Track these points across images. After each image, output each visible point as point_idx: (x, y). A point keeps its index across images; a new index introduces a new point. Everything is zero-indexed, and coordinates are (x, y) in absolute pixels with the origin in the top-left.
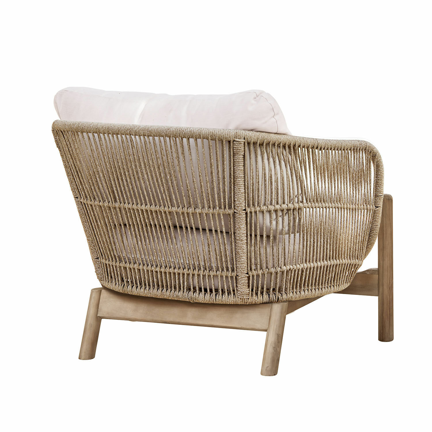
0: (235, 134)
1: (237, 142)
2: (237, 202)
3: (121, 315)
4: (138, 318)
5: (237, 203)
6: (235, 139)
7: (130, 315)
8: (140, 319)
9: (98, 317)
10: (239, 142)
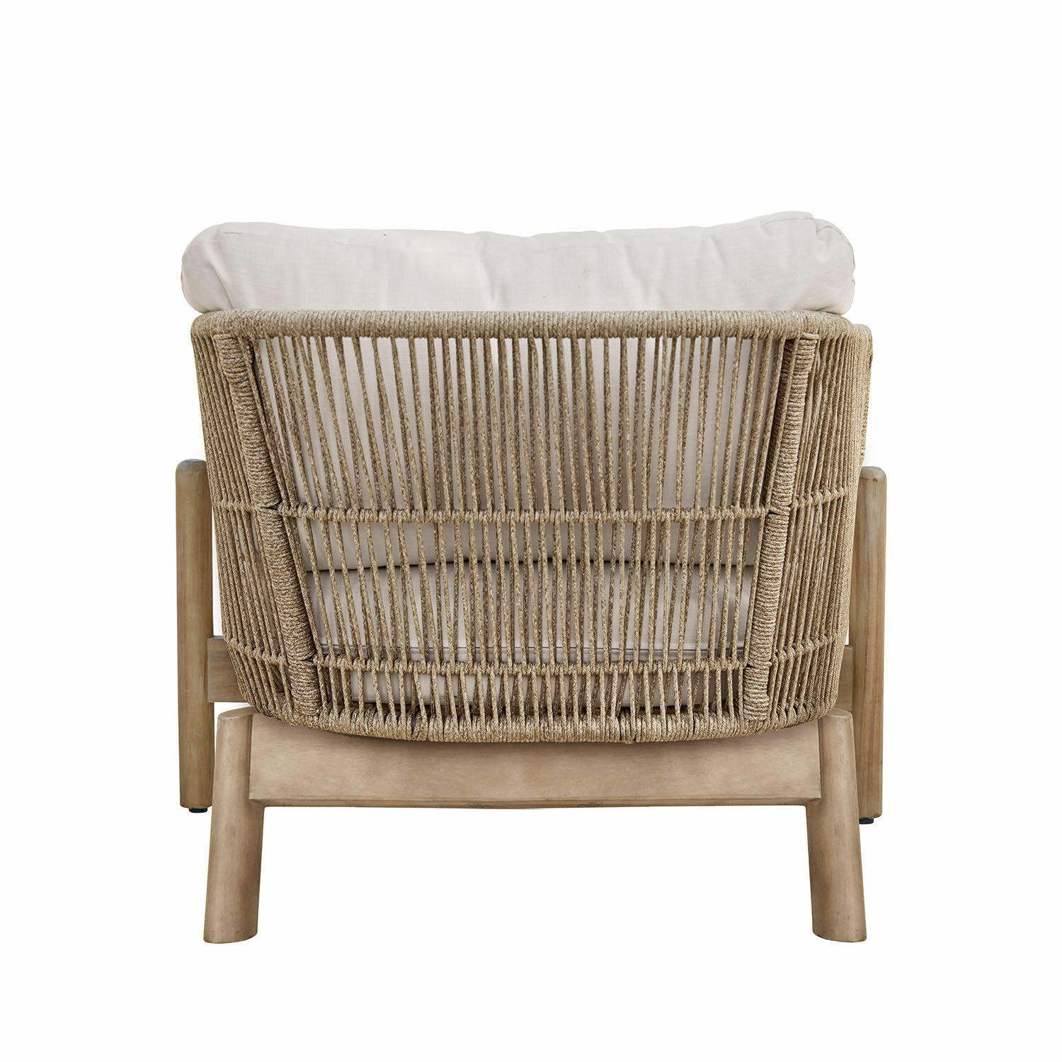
0: (804, 321)
1: (808, 342)
2: (780, 488)
3: (328, 790)
4: (385, 796)
5: (780, 490)
6: (804, 333)
7: (358, 787)
8: (393, 799)
9: (251, 802)
10: (810, 340)
